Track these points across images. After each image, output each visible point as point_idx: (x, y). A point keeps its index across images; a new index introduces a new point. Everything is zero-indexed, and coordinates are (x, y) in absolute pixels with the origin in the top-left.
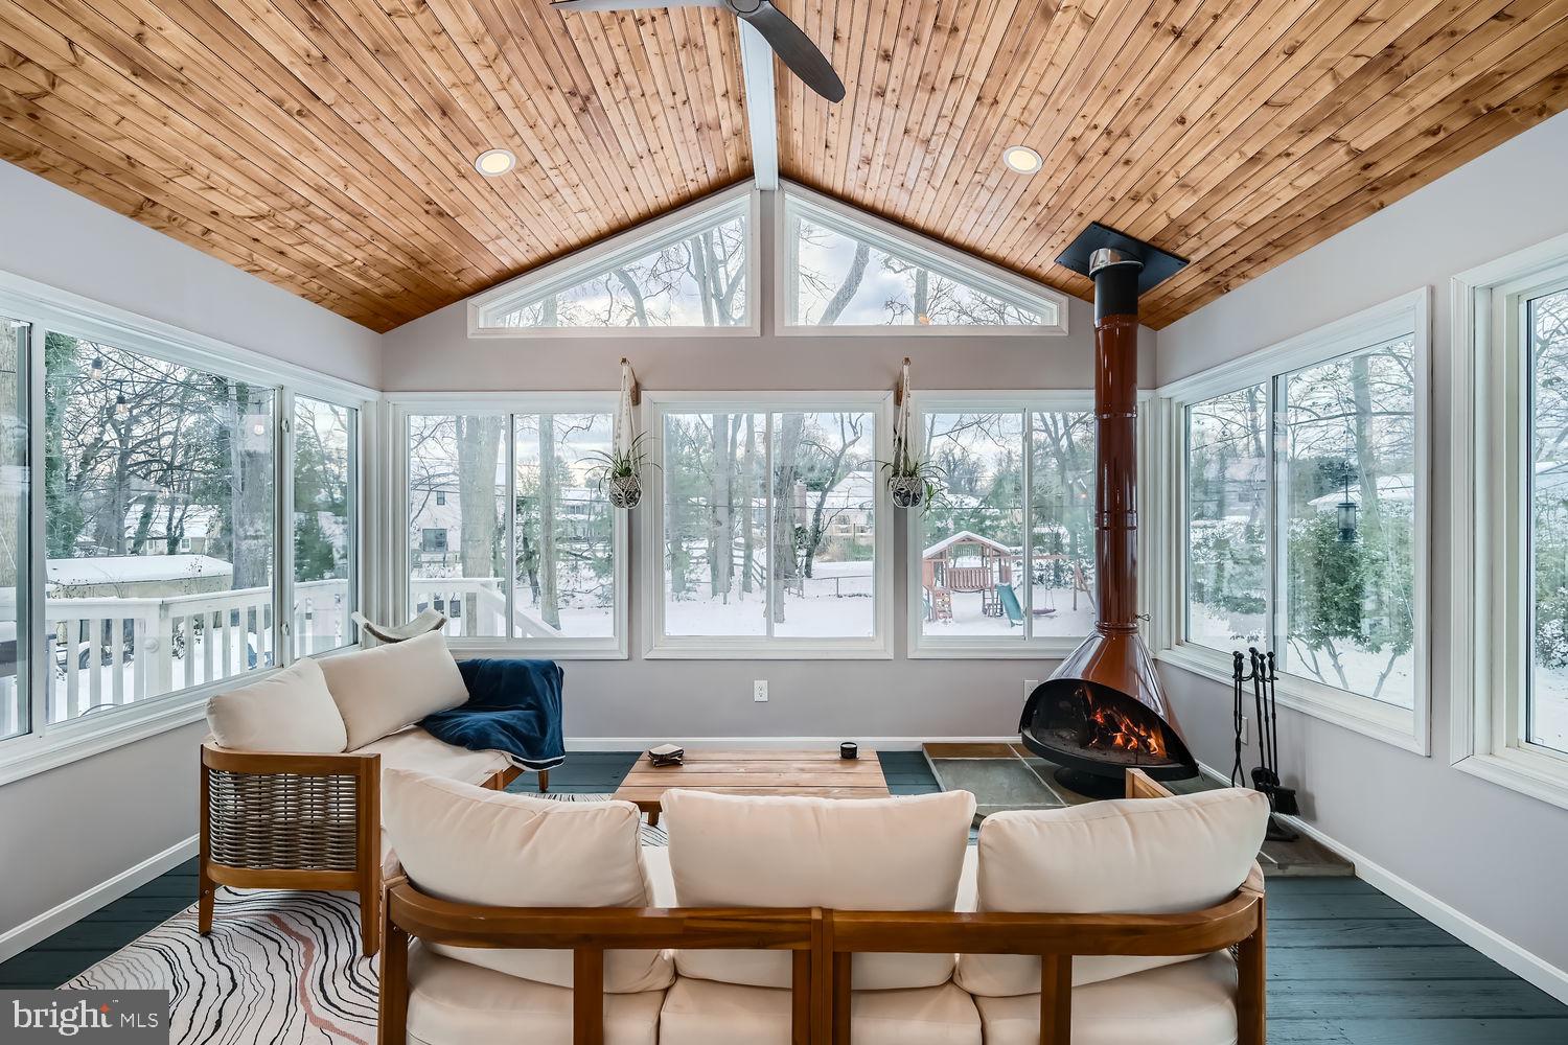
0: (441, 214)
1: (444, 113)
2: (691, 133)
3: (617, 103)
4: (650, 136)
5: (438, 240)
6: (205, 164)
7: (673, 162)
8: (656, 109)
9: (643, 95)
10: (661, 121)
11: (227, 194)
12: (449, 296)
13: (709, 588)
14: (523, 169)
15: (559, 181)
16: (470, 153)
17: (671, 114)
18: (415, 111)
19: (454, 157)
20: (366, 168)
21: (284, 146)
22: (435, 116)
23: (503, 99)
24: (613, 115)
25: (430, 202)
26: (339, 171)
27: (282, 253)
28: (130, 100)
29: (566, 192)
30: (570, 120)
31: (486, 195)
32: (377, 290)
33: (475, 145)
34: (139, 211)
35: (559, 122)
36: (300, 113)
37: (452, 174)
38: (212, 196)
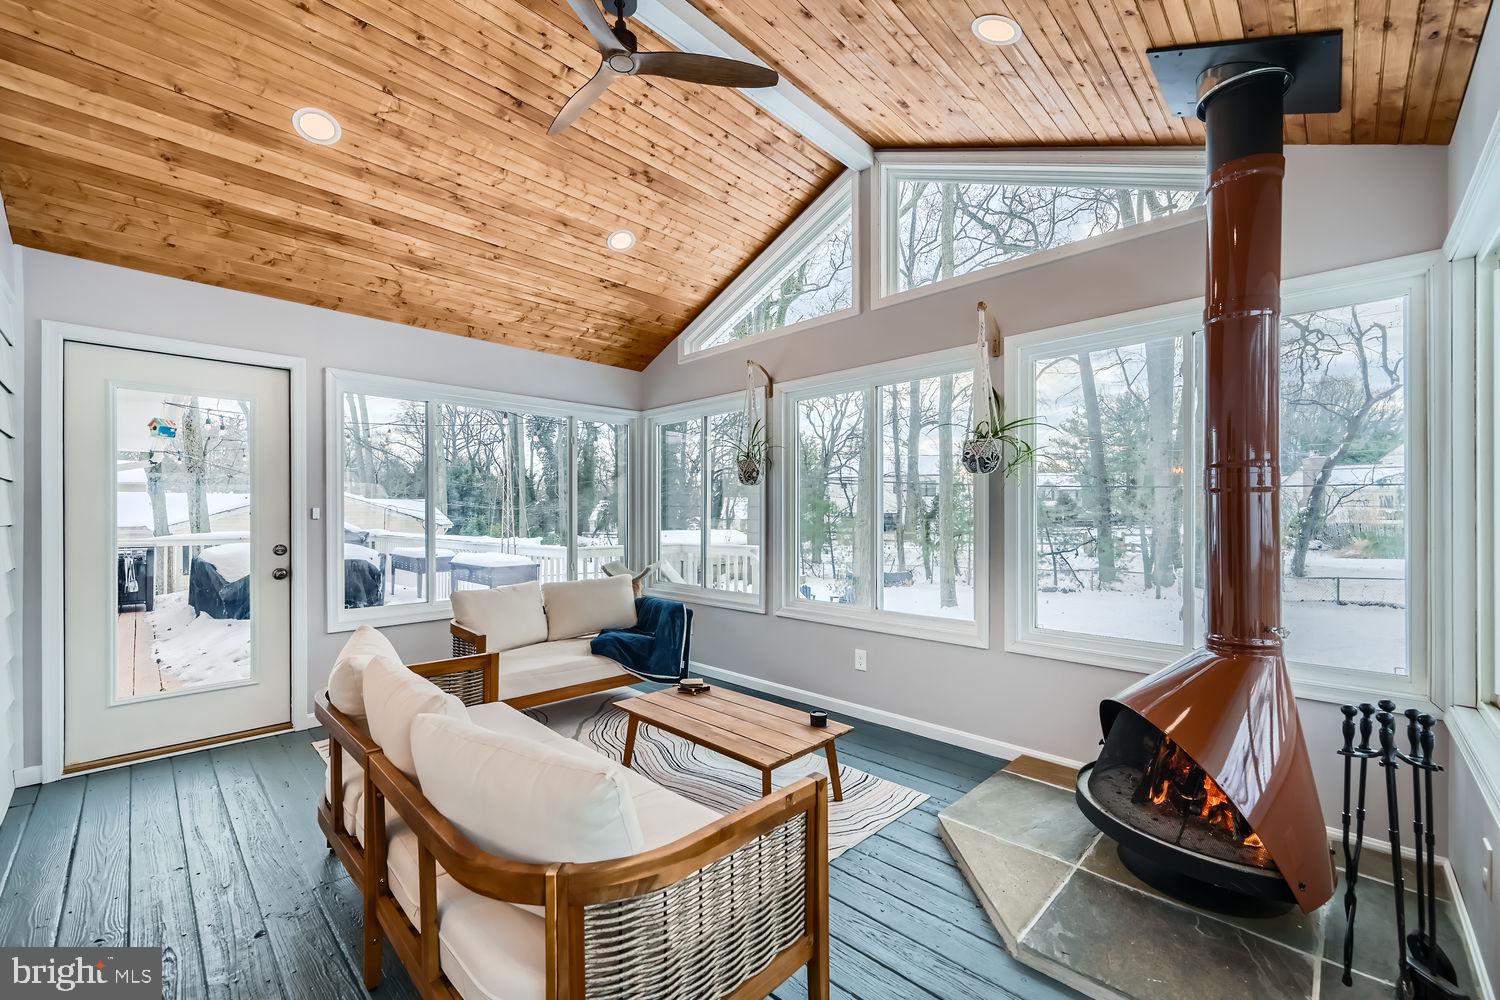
0: (615, 285)
1: (565, 225)
2: (755, 155)
3: (671, 165)
4: (720, 174)
5: (627, 303)
6: (478, 301)
7: (758, 183)
8: (707, 153)
9: (686, 149)
10: (718, 159)
11: (497, 312)
12: (665, 337)
13: (1141, 579)
14: (644, 238)
15: (676, 235)
16: (599, 241)
17: (722, 150)
18: (549, 231)
19: (592, 247)
20: (551, 274)
21: (503, 278)
22: (561, 228)
23: (591, 200)
24: (675, 173)
25: (602, 281)
26: (537, 280)
27: (547, 336)
28: (428, 283)
29: (688, 240)
30: (647, 192)
31: (632, 263)
32: (615, 344)
33: (599, 235)
34: (470, 332)
35: (640, 199)
36: (496, 258)
37: (601, 259)
38: (492, 315)
